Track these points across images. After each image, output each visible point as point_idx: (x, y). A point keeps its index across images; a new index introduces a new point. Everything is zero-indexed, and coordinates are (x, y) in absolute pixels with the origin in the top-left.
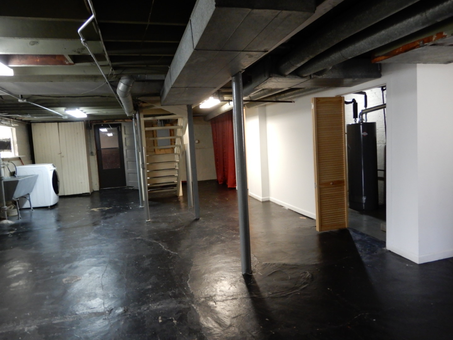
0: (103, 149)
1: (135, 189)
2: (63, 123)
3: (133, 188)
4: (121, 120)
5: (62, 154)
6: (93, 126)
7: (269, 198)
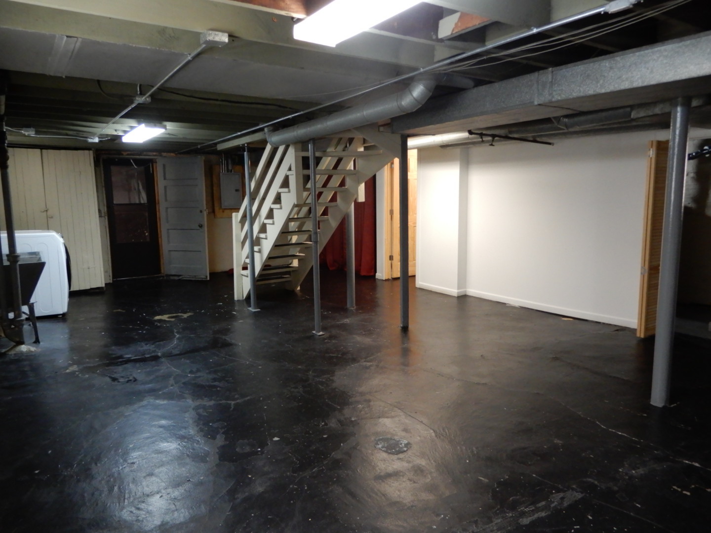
0: (117, 205)
1: (185, 279)
2: (50, 151)
3: (180, 277)
4: (154, 153)
5: (49, 213)
6: (101, 160)
7: (466, 291)
